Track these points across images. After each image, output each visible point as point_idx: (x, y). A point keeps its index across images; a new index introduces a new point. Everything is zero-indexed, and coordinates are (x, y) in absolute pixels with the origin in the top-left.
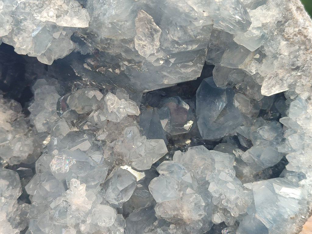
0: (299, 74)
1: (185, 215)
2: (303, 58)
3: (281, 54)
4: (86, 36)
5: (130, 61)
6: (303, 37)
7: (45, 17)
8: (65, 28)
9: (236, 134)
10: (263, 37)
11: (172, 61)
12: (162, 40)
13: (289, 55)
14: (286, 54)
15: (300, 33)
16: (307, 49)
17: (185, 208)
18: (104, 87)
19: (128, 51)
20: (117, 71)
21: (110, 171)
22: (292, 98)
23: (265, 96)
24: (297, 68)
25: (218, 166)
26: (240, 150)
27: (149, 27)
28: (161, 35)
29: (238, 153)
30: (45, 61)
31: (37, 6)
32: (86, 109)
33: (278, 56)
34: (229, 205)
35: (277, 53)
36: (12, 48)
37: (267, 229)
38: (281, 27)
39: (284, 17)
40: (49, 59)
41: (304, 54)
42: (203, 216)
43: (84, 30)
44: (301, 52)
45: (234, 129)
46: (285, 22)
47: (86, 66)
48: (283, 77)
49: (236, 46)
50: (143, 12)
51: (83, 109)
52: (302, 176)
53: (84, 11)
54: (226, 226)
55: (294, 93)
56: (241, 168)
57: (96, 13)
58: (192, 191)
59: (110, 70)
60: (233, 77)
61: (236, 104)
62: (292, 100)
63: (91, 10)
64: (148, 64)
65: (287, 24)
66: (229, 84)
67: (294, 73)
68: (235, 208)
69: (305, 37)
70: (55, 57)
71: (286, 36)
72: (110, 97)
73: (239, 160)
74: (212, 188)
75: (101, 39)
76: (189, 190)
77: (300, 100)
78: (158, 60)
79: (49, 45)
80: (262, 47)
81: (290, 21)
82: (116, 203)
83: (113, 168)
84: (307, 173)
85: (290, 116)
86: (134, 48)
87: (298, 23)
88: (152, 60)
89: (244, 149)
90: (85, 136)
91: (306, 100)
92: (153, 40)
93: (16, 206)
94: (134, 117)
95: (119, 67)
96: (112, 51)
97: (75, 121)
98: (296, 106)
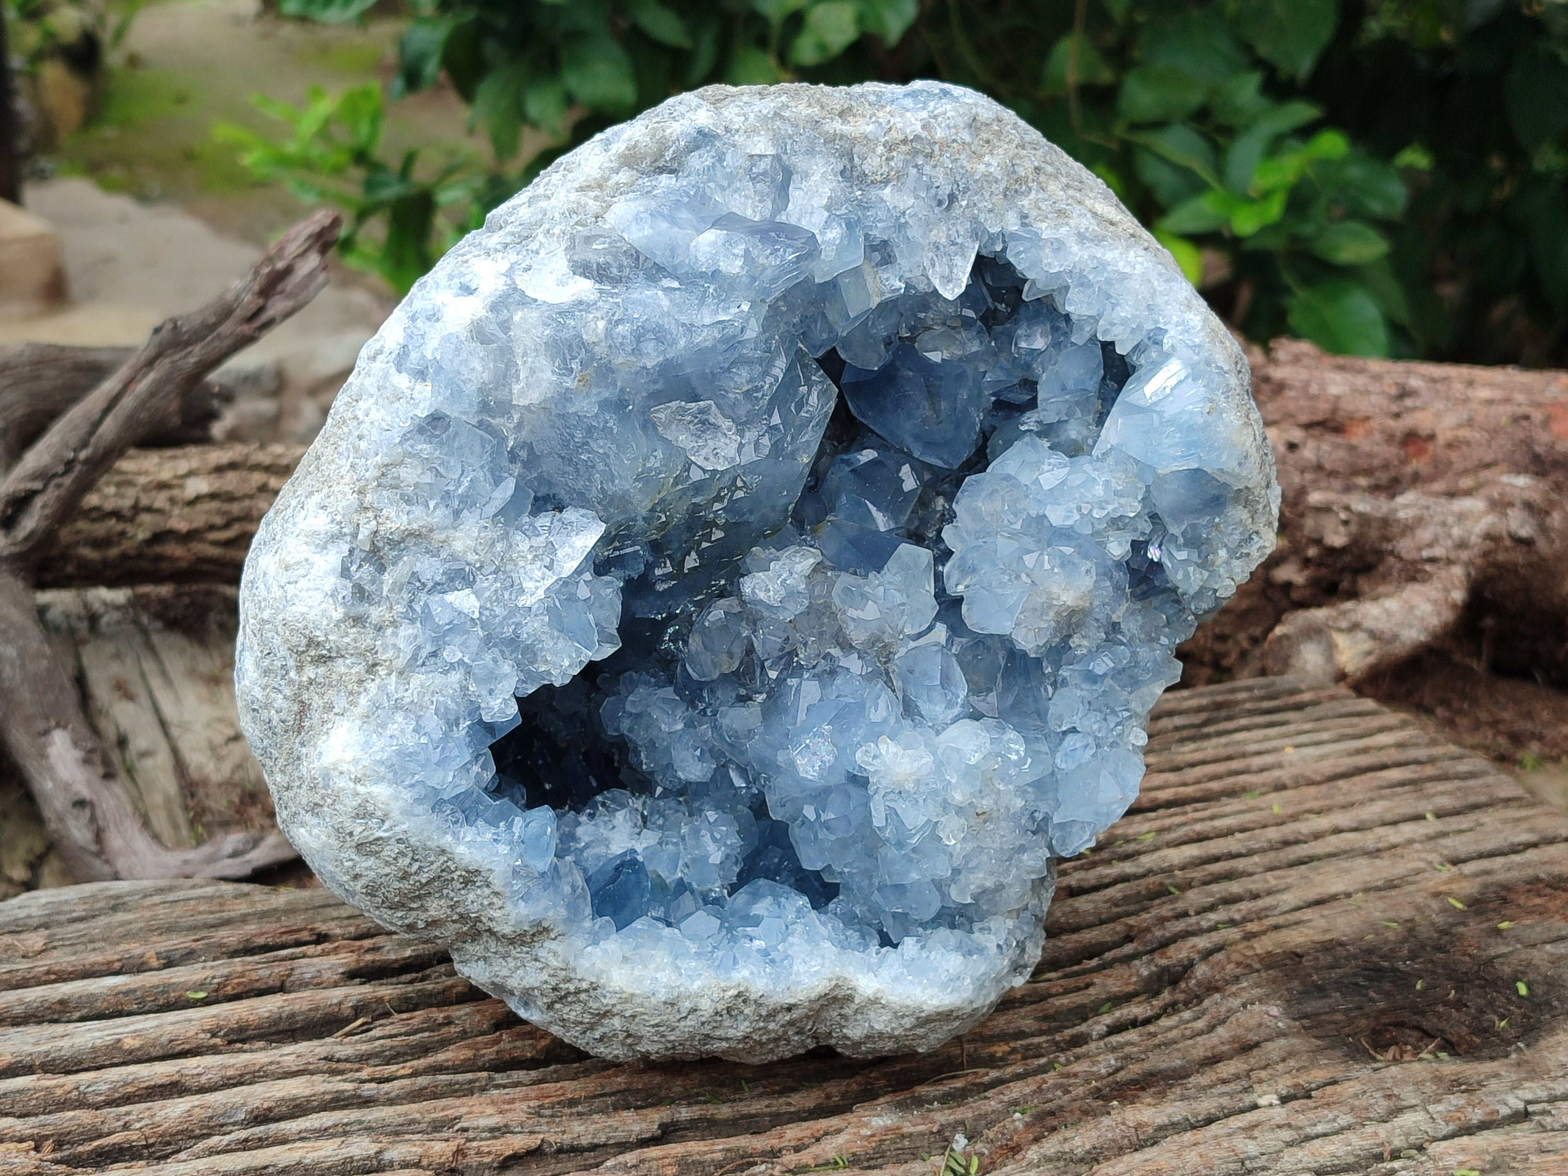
0: (964, 203)
1: (1068, 598)
2: (941, 176)
3: (904, 213)
4: (617, 544)
5: (719, 498)
6: (903, 148)
7: (537, 588)
8: (579, 572)
9: (993, 399)
10: (850, 226)
11: (776, 419)
12: (728, 411)
13: (917, 197)
14: (912, 201)
15: (890, 147)
16: (930, 155)
17: (1055, 589)
18: (723, 582)
19: (698, 488)
20: (718, 534)
21: (889, 683)
22: (999, 248)
23: (961, 296)
24: (952, 198)
25: (1025, 479)
26: (1028, 414)
27: (689, 418)
28: (718, 406)
29: (1029, 421)
30: (609, 650)
31: (506, 589)
32: (738, 651)
33: (902, 220)
34: (1110, 508)
35: (898, 218)
36: (548, 689)
37: (1197, 470)
38: (855, 174)
39: (841, 156)
40: (610, 641)
41: (935, 167)
42: (1093, 571)
43: (606, 540)
44: (927, 169)
45: (979, 396)
46: (852, 160)
47: (661, 587)
48: (948, 236)
49: (833, 285)
50: (655, 412)
51: (731, 655)
52: (1155, 338)
53: (570, 514)
54: (1146, 543)
55: (992, 238)
56: (1063, 438)
57: (593, 493)
58: (1035, 555)
59: (705, 545)
60: (882, 330)
61: (935, 357)
62: (1004, 249)
63: (582, 501)
64: (751, 468)
65: (856, 159)
66: (888, 343)
67: (957, 211)
68: (1122, 501)
69: (904, 142)
70: (613, 627)
71: (878, 178)
72: (749, 586)
73: (1046, 431)
74: (1057, 516)
75: (644, 519)
76: (1029, 560)
77: (1014, 236)
78: (757, 445)
79: (591, 617)
80: (867, 237)
81: (855, 150)
82: (957, 710)
83: (887, 673)
84: (1157, 322)
85: (1030, 275)
86: (705, 471)
87: (871, 137)
88: (749, 456)
89: (1032, 404)
90: (792, 682)
91: (1024, 225)
92: (716, 427)
93: (823, 918)
94: (818, 568)
95: (713, 524)
96: (679, 515)
97: (743, 692)
98: (1020, 253)
